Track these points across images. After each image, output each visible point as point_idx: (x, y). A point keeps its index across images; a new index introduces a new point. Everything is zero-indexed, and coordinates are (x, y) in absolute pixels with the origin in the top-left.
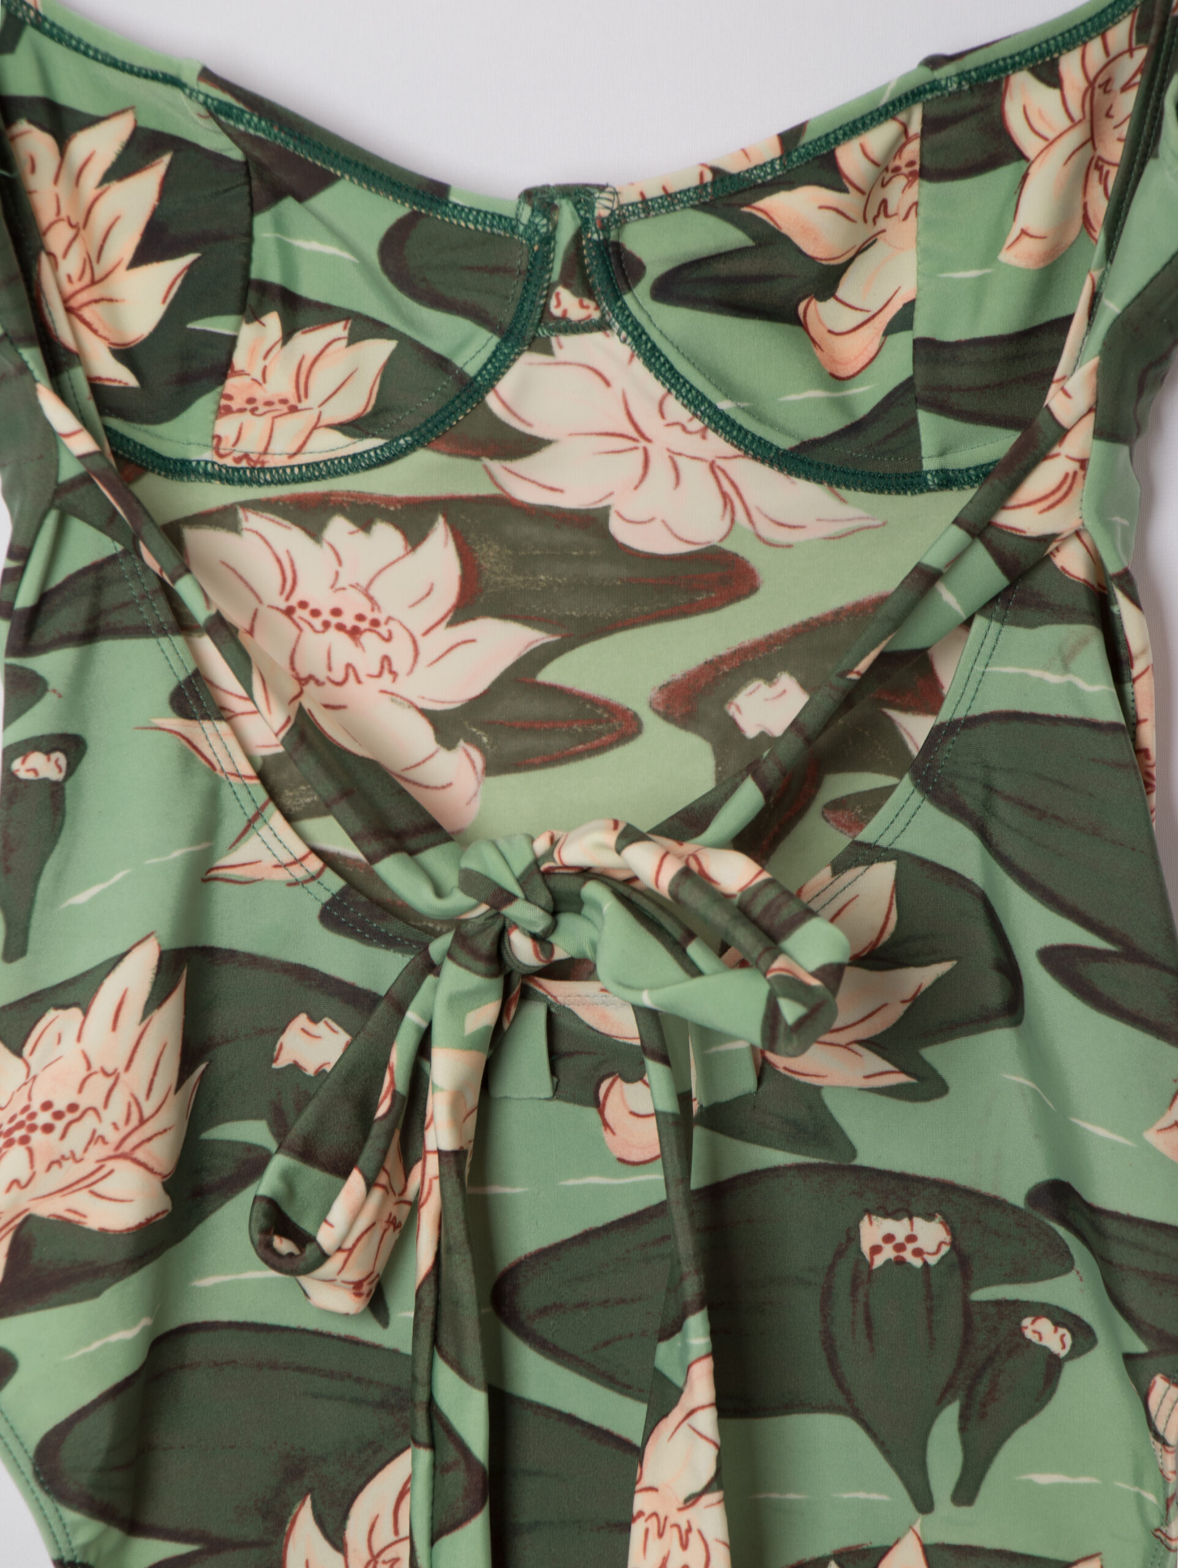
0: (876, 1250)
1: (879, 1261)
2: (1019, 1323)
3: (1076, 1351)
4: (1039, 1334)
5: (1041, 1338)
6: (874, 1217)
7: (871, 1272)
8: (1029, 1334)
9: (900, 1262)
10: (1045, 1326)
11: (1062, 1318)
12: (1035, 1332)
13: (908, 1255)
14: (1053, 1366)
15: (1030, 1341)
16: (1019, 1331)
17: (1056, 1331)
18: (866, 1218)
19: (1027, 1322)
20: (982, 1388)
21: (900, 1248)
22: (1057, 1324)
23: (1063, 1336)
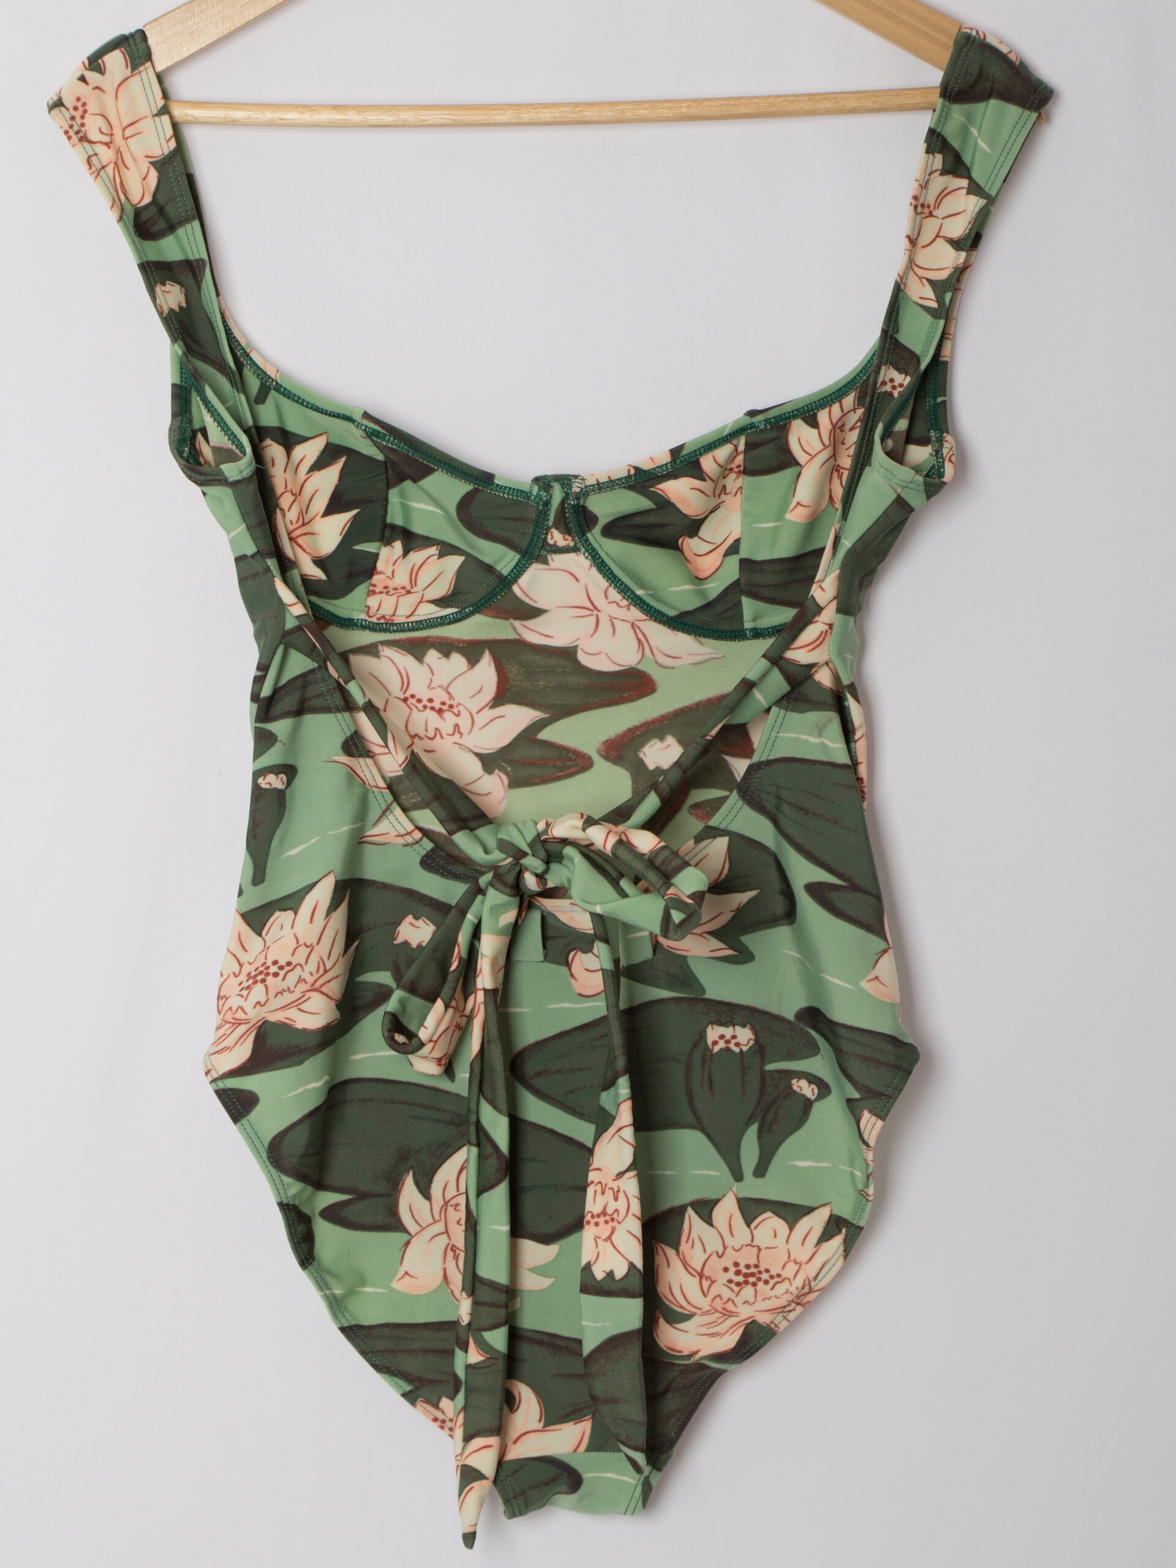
0: (715, 1043)
1: (716, 1049)
2: (790, 1082)
3: (820, 1097)
4: (801, 1088)
5: (801, 1090)
6: (714, 1026)
7: (712, 1055)
8: (795, 1088)
9: (728, 1049)
10: (804, 1083)
11: (813, 1079)
12: (798, 1086)
13: (732, 1046)
14: (808, 1104)
15: (795, 1091)
16: (790, 1086)
17: (809, 1086)
18: (710, 1026)
19: (794, 1081)
20: (770, 1116)
21: (728, 1042)
22: (810, 1083)
23: (813, 1089)
